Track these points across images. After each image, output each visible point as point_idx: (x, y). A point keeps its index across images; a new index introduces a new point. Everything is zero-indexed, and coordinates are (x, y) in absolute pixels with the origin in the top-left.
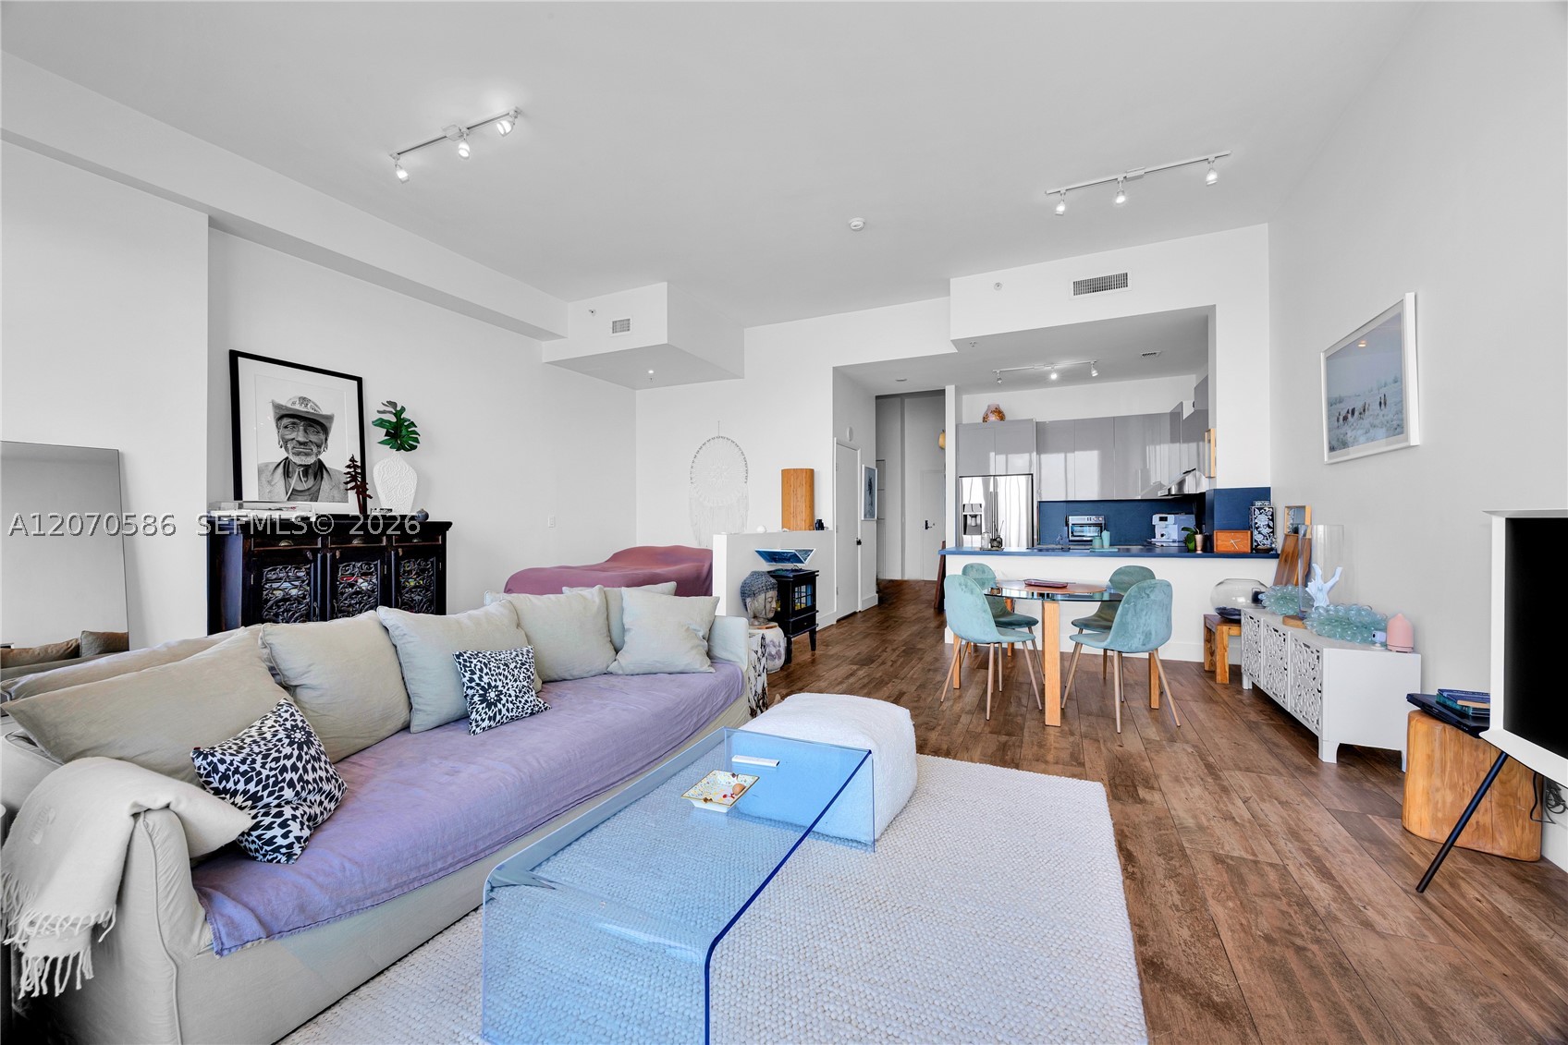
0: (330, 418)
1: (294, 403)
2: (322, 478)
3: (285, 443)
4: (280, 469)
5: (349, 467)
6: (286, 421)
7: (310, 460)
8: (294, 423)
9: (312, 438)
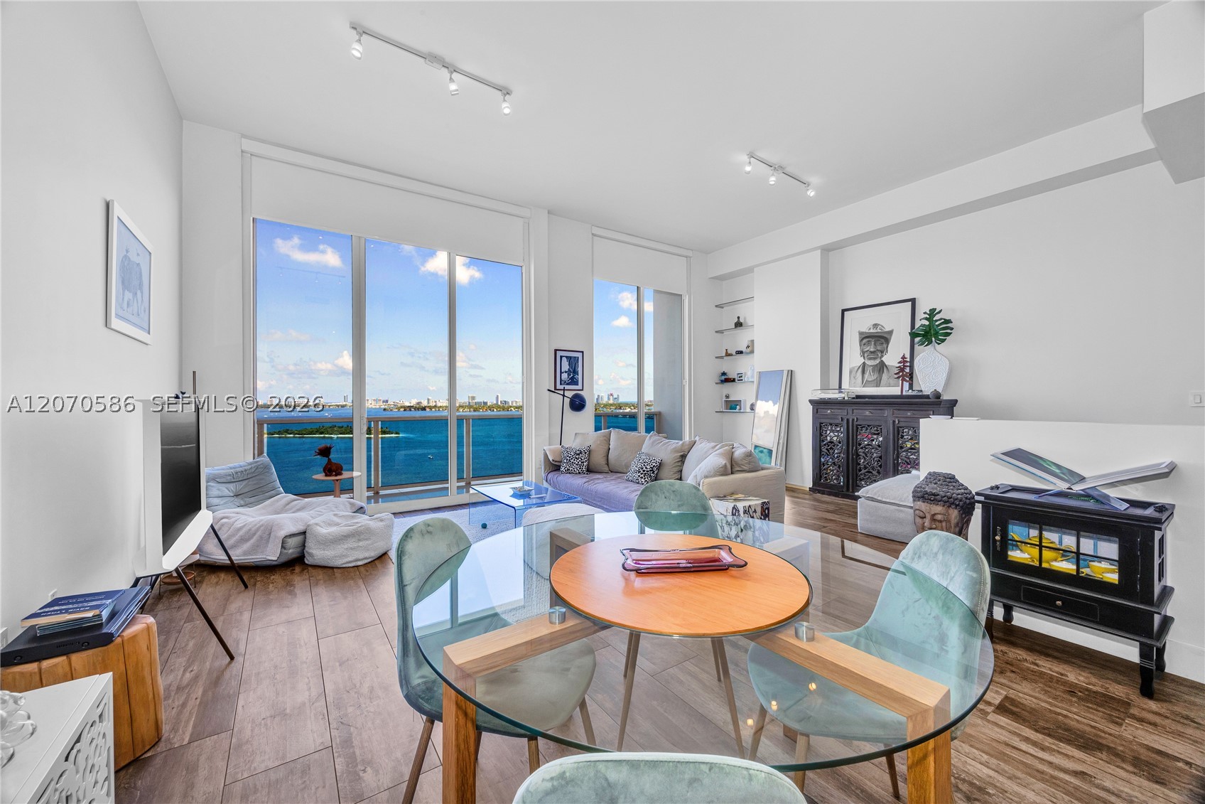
0: (891, 332)
1: (870, 329)
2: (883, 372)
3: (863, 353)
4: (860, 370)
5: (900, 362)
6: (864, 341)
7: (877, 361)
8: (869, 341)
9: (879, 348)
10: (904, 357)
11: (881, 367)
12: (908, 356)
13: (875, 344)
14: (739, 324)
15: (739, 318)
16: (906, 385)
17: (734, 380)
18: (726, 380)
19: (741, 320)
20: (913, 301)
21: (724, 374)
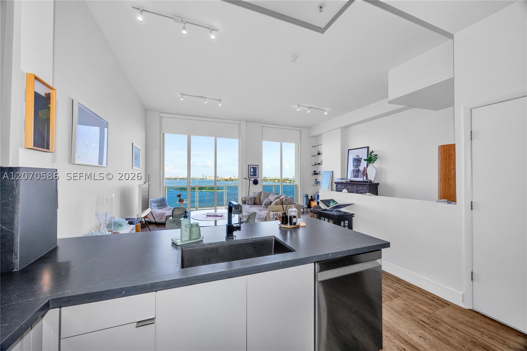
0: (361, 159)
1: (356, 157)
3: (354, 166)
4: (353, 171)
5: (364, 169)
6: (354, 161)
7: (357, 169)
9: (358, 164)
10: (365, 168)
11: (358, 171)
12: (366, 167)
13: (357, 163)
14: (319, 154)
15: (319, 151)
16: (365, 178)
17: (318, 174)
18: (315, 173)
19: (320, 152)
20: (368, 147)
21: (315, 171)
